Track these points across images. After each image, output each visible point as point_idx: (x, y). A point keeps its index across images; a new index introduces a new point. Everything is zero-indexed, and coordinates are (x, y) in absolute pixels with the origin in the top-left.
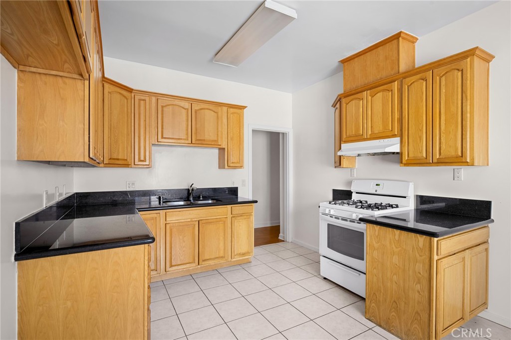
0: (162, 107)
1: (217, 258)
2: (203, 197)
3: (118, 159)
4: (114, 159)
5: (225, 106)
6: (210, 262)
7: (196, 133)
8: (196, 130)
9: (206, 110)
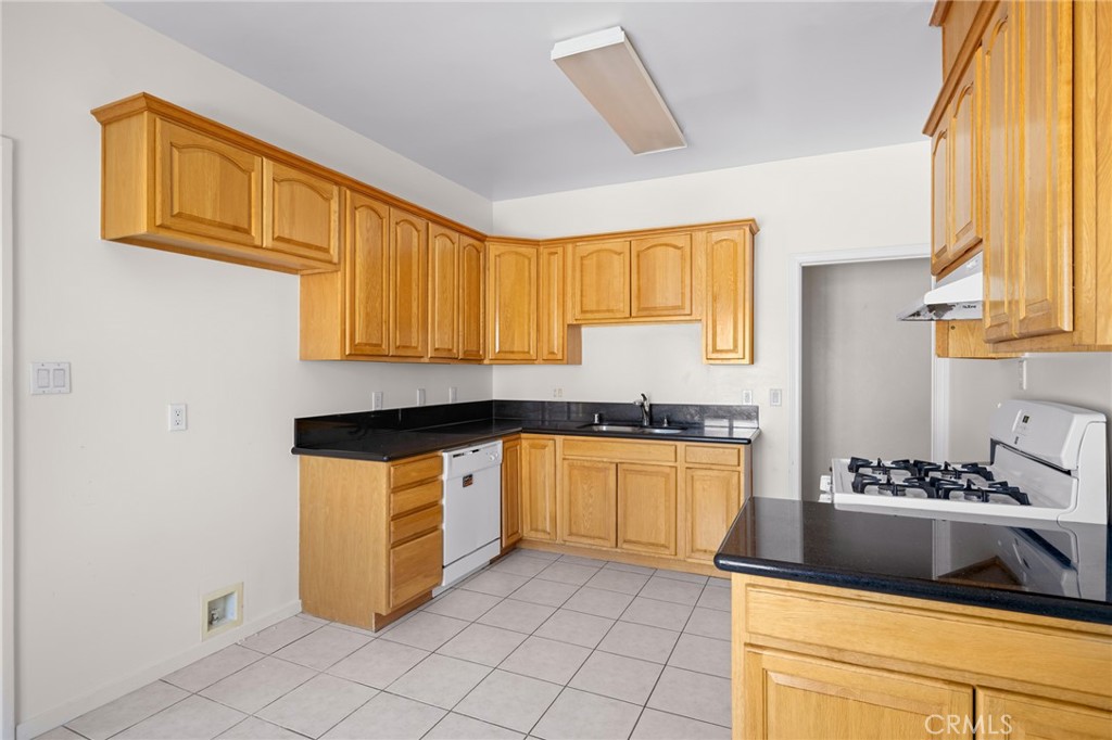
0: (582, 258)
1: (653, 544)
2: (669, 422)
3: (513, 352)
4: (506, 352)
5: (702, 230)
6: (640, 549)
7: (639, 297)
8: (639, 289)
9: (659, 248)
